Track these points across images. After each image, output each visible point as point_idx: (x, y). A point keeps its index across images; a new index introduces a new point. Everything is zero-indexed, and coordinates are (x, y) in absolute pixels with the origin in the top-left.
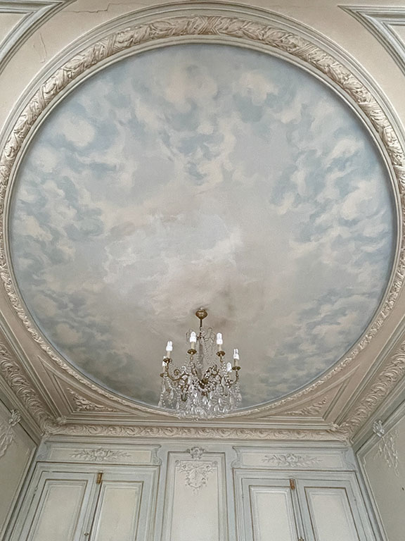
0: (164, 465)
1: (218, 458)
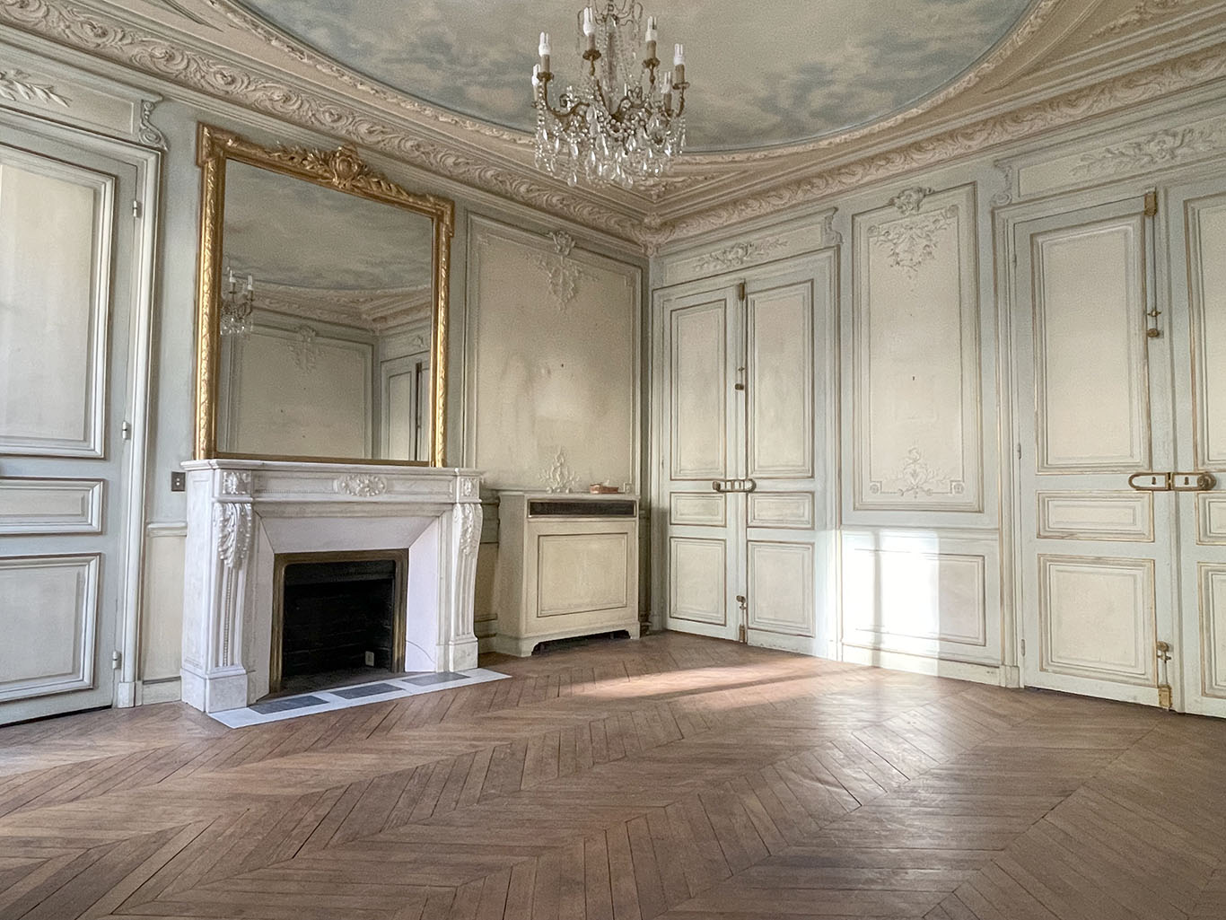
0: (846, 243)
1: (960, 196)
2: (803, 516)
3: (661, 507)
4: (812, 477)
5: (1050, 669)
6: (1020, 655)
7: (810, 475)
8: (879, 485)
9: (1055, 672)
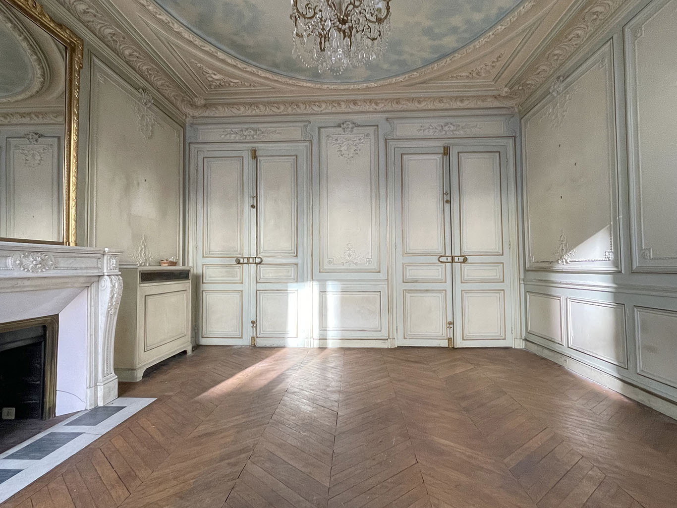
0: (315, 141)
1: (371, 130)
2: (291, 276)
3: (195, 272)
4: (297, 256)
5: (408, 337)
6: (395, 333)
7: (295, 255)
8: (332, 260)
9: (410, 339)
